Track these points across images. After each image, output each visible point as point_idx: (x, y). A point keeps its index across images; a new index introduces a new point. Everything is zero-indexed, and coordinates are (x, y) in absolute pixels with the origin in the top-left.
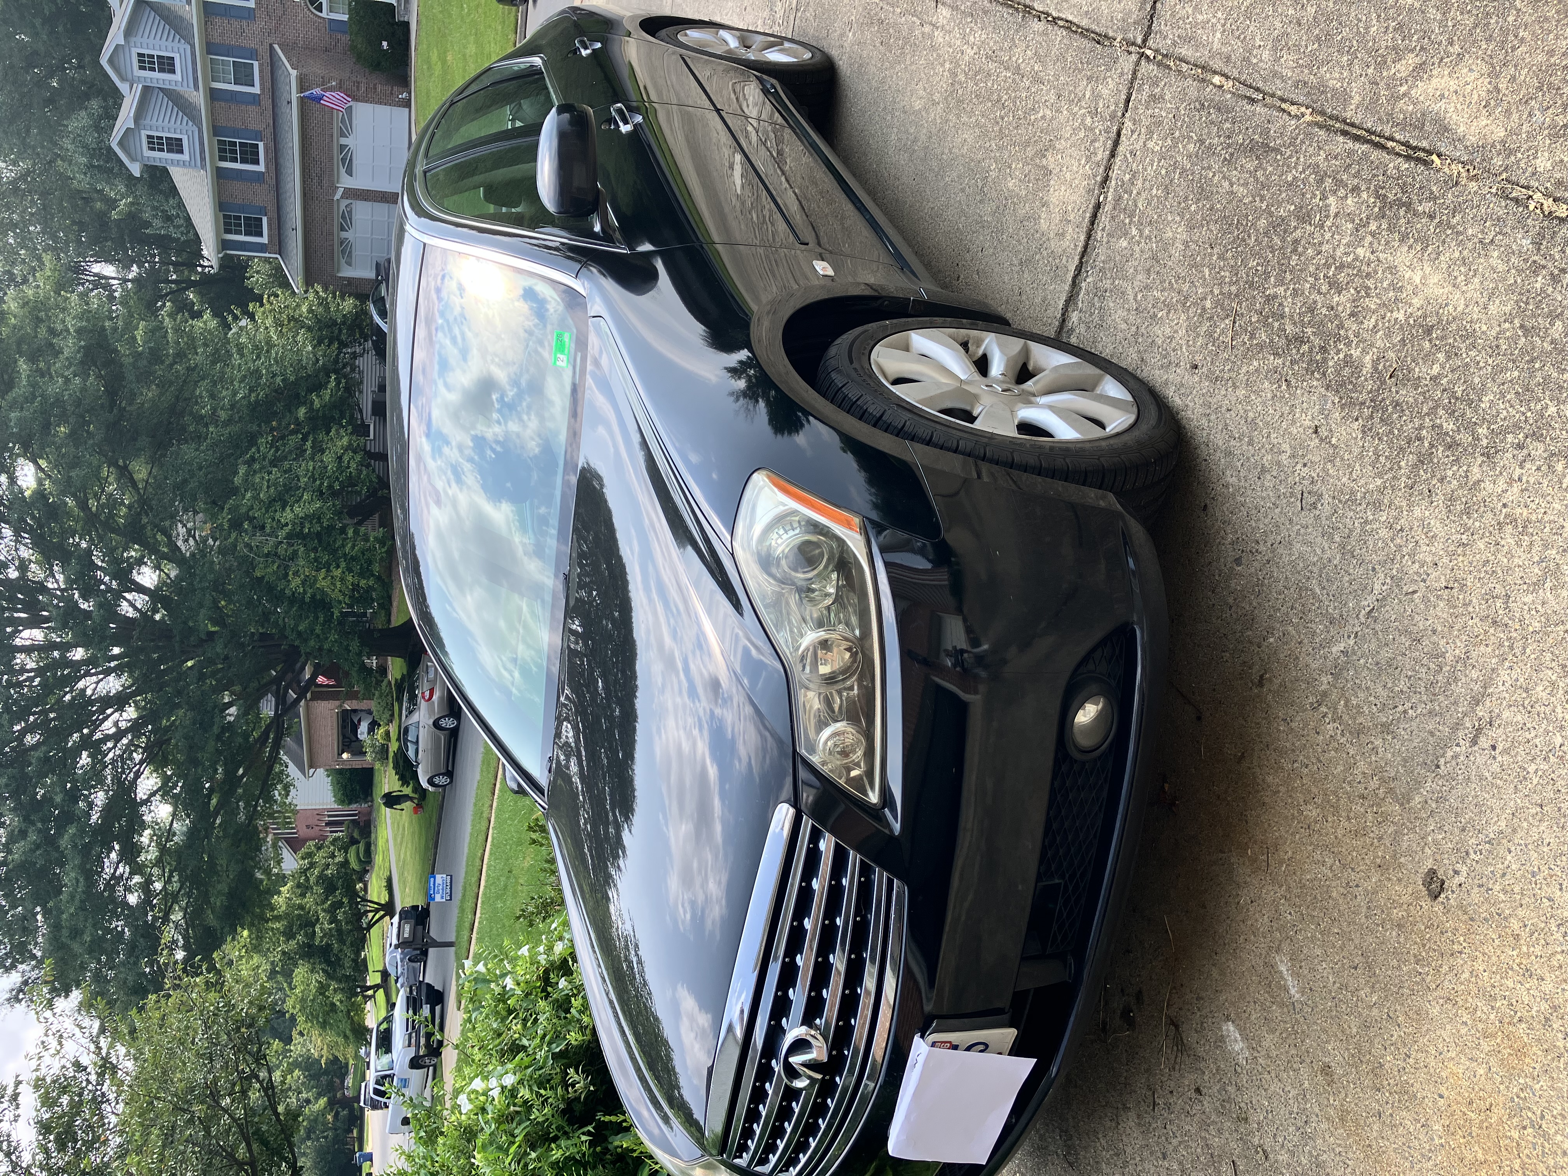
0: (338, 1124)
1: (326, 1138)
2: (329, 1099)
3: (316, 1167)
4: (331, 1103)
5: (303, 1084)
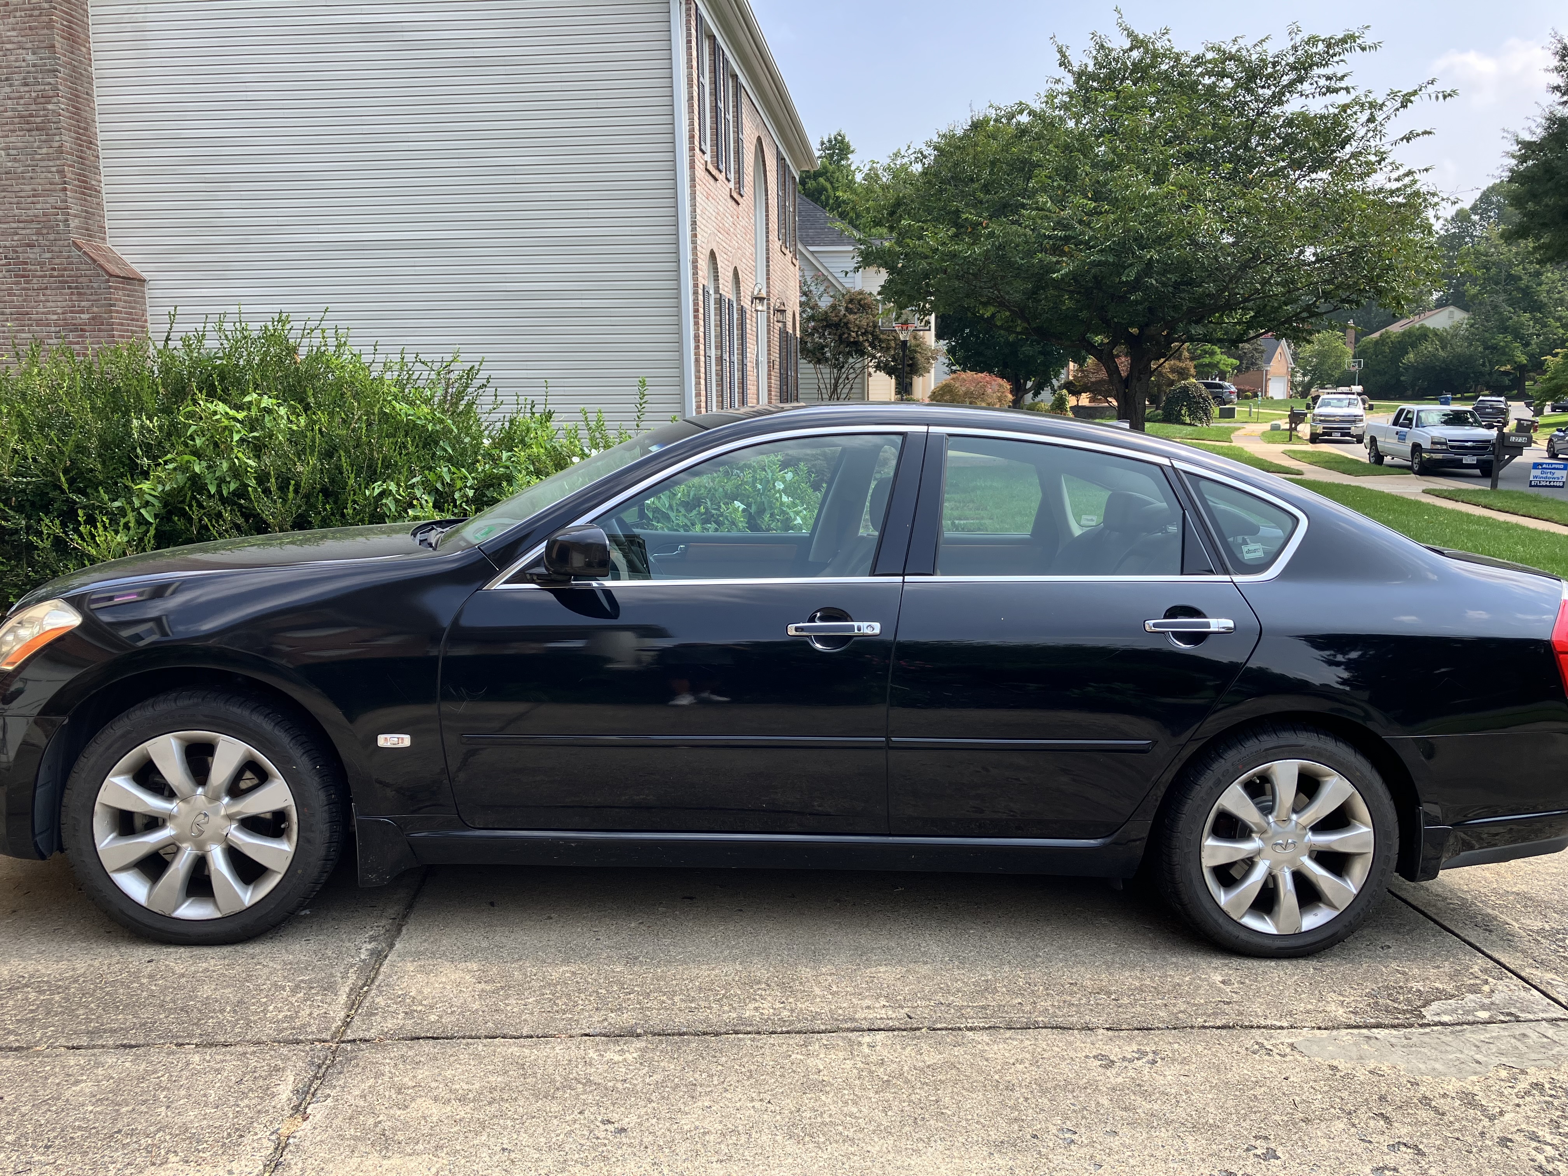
0: (1495, 376)
1: (1484, 365)
2: (1525, 365)
3: (1454, 357)
4: (1521, 368)
5: (1547, 339)
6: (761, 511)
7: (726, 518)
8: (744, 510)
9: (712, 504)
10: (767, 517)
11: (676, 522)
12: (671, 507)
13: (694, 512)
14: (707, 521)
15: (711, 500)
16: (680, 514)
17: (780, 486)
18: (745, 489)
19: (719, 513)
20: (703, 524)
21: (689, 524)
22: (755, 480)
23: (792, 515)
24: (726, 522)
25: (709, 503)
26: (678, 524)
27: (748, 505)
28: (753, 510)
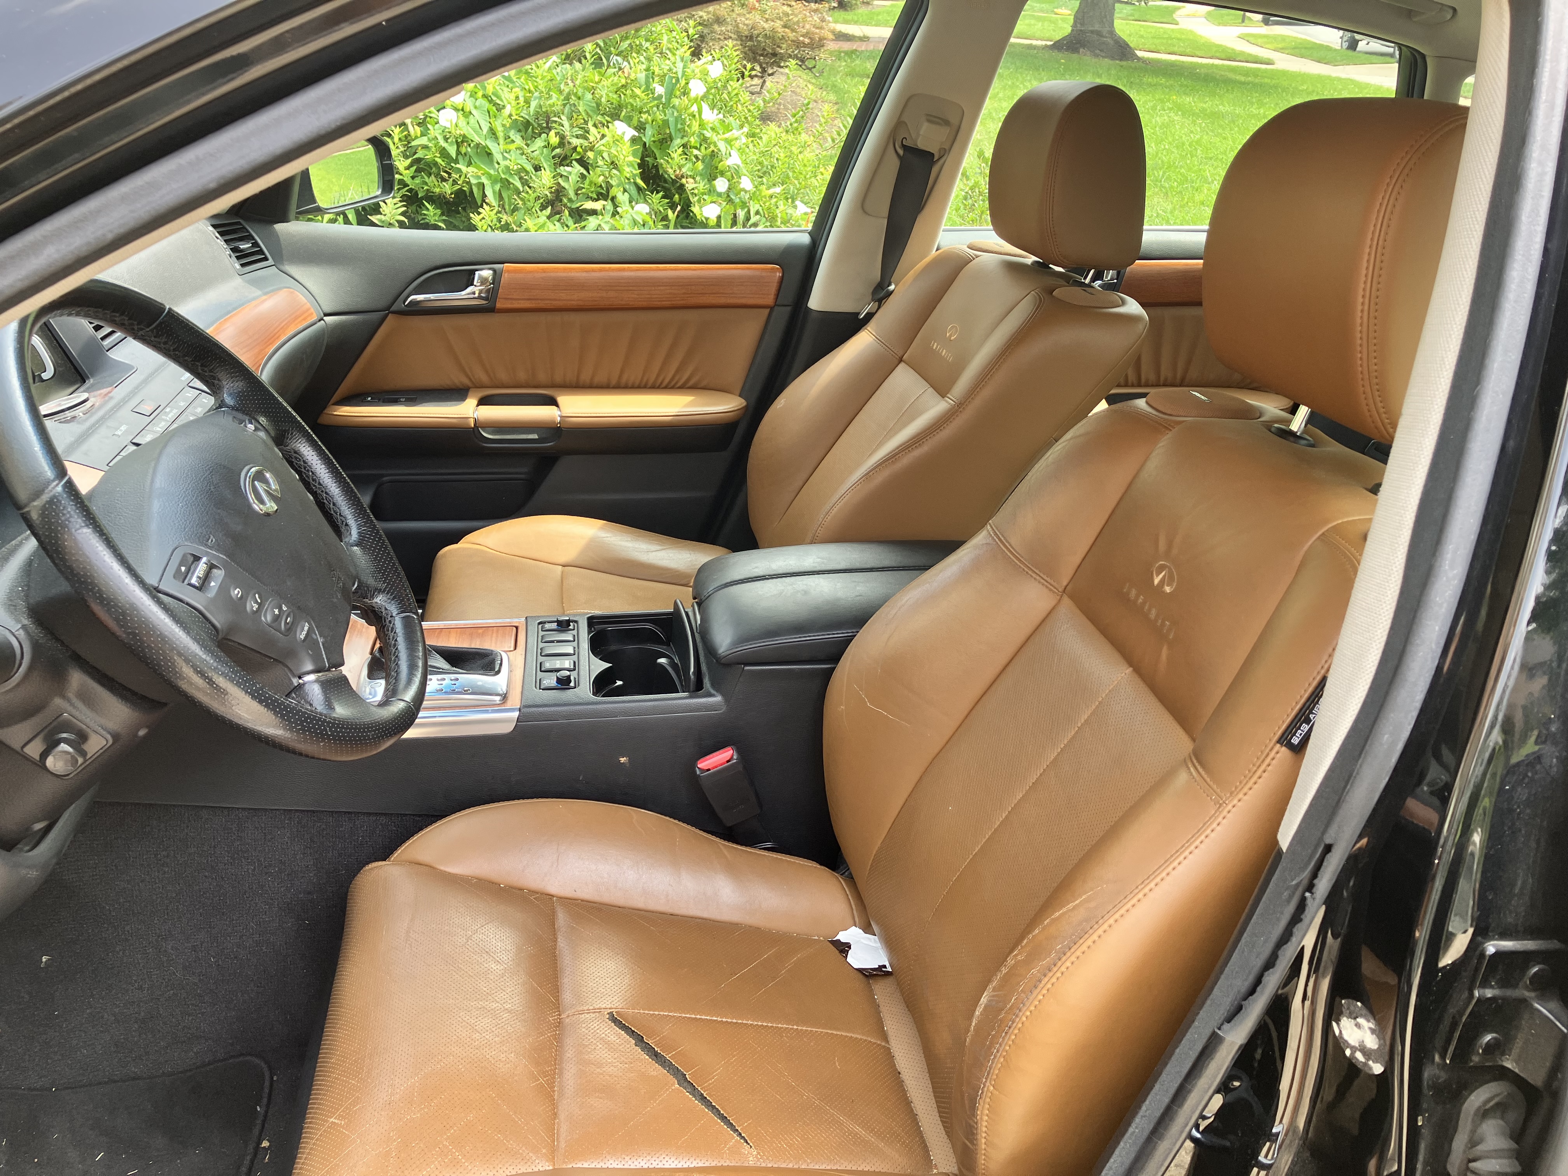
6: (665, 142)
7: (600, 153)
8: (634, 140)
9: (572, 126)
10: (676, 153)
11: (503, 163)
12: (493, 132)
13: (539, 143)
14: (563, 160)
15: (570, 118)
16: (512, 147)
17: (697, 88)
18: (634, 96)
19: (586, 143)
20: (556, 165)
21: (529, 168)
22: (650, 75)
23: (722, 146)
24: (600, 163)
25: (566, 124)
26: (507, 168)
27: (641, 128)
28: (649, 136)
